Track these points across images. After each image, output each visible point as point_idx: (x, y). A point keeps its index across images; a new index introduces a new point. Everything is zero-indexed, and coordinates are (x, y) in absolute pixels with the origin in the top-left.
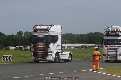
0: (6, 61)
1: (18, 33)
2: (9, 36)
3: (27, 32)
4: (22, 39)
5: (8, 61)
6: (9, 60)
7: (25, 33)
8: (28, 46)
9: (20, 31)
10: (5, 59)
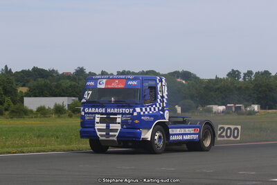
0: (225, 138)
1: (229, 75)
2: (210, 81)
3: (250, 73)
4: (240, 88)
5: (232, 138)
6: (234, 137)
7: (245, 74)
8: (254, 104)
9: (233, 70)
10: (224, 134)
